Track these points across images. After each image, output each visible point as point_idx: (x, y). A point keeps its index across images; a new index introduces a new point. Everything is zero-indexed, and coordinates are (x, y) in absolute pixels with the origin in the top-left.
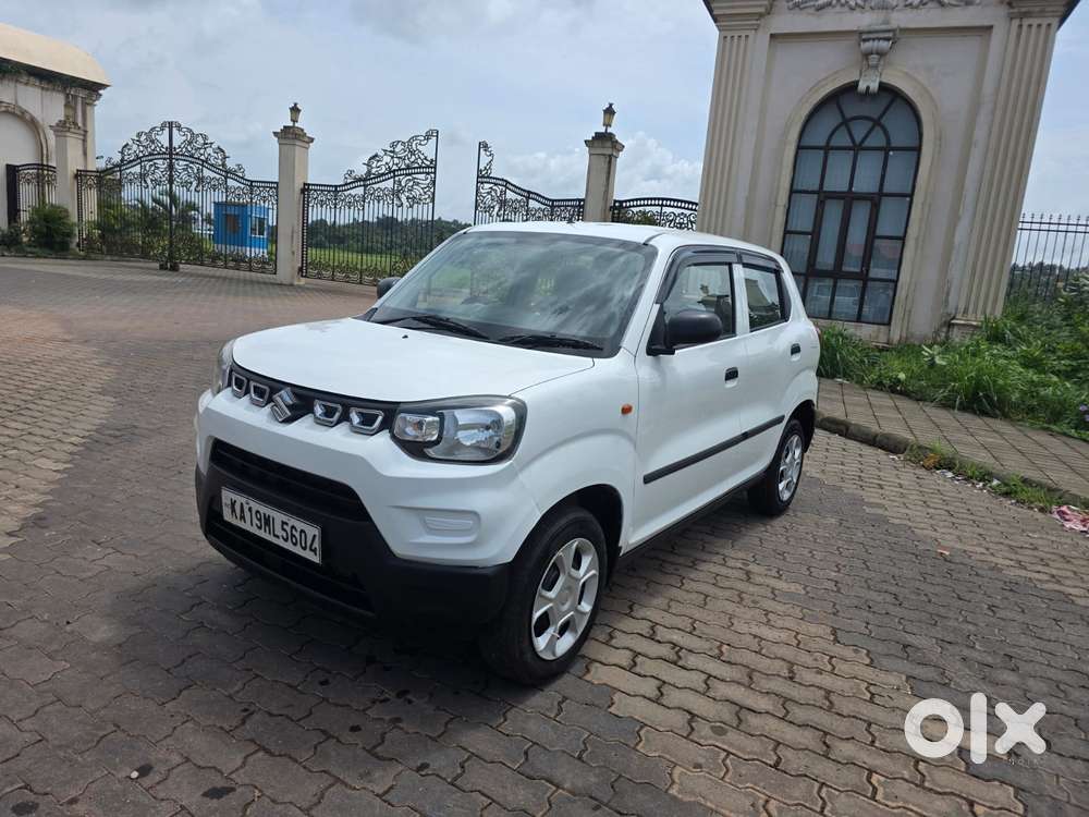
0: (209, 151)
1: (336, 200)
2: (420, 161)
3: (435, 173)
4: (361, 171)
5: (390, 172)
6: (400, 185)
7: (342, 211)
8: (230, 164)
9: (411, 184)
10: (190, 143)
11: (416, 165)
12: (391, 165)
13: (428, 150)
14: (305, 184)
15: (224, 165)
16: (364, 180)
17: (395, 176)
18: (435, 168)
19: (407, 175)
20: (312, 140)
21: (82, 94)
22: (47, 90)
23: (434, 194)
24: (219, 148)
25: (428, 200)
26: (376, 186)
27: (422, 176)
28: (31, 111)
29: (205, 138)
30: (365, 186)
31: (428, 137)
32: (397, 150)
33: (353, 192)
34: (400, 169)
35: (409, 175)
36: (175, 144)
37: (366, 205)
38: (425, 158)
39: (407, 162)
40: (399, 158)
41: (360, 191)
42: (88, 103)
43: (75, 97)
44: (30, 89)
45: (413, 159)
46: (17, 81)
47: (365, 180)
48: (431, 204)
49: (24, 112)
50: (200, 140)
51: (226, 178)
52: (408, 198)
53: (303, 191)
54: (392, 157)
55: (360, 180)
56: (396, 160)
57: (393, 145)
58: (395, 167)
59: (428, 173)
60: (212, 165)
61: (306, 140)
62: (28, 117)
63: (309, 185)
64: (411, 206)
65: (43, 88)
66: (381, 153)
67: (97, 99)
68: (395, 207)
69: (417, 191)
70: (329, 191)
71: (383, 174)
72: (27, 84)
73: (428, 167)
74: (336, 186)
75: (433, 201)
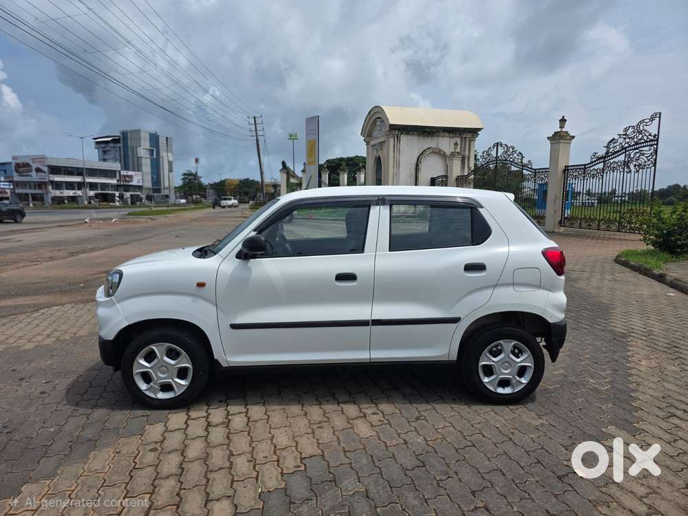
0: (515, 155)
1: (584, 174)
2: (645, 138)
3: (657, 144)
4: (602, 152)
5: (622, 150)
6: (630, 157)
7: (588, 181)
8: (525, 161)
9: (638, 155)
10: (506, 152)
11: (643, 141)
12: (623, 144)
13: (652, 129)
14: (566, 167)
15: (522, 162)
16: (603, 159)
17: (626, 151)
18: (657, 140)
19: (635, 149)
20: (573, 137)
21: (469, 136)
22: (452, 137)
23: (655, 160)
24: (520, 153)
25: (651, 165)
26: (611, 161)
27: (647, 148)
28: (443, 149)
29: (513, 148)
30: (604, 162)
31: (652, 119)
32: (628, 133)
33: (596, 167)
34: (630, 146)
35: (637, 149)
36: (499, 155)
37: (605, 174)
38: (650, 135)
39: (635, 140)
40: (629, 138)
41: (601, 166)
42: (472, 140)
43: (465, 138)
44: (444, 139)
45: (641, 136)
46: (438, 136)
47: (605, 157)
48: (653, 168)
49: (440, 150)
50: (511, 150)
51: (522, 169)
52: (635, 166)
53: (564, 171)
54: (625, 138)
55: (601, 158)
56: (627, 140)
57: (626, 130)
58: (627, 145)
59: (652, 145)
60: (515, 163)
61: (568, 138)
62: (442, 153)
63: (568, 166)
64: (637, 171)
65: (450, 137)
66: (617, 137)
67: (477, 137)
68: (625, 174)
69: (643, 159)
70: (580, 169)
71: (618, 151)
72: (443, 137)
73: (652, 140)
74: (585, 165)
75: (655, 165)
